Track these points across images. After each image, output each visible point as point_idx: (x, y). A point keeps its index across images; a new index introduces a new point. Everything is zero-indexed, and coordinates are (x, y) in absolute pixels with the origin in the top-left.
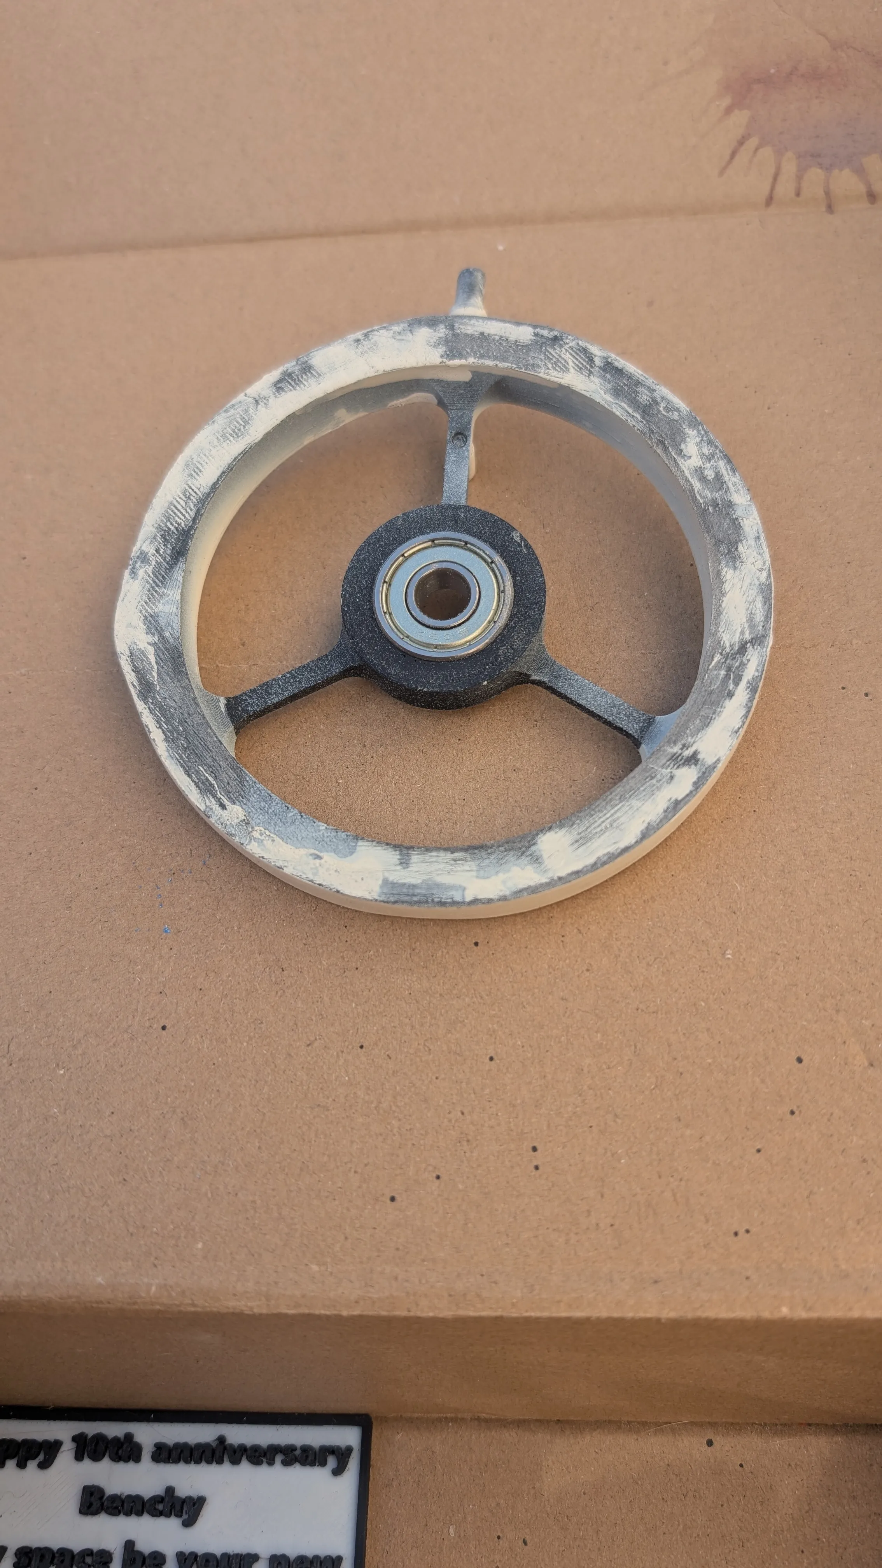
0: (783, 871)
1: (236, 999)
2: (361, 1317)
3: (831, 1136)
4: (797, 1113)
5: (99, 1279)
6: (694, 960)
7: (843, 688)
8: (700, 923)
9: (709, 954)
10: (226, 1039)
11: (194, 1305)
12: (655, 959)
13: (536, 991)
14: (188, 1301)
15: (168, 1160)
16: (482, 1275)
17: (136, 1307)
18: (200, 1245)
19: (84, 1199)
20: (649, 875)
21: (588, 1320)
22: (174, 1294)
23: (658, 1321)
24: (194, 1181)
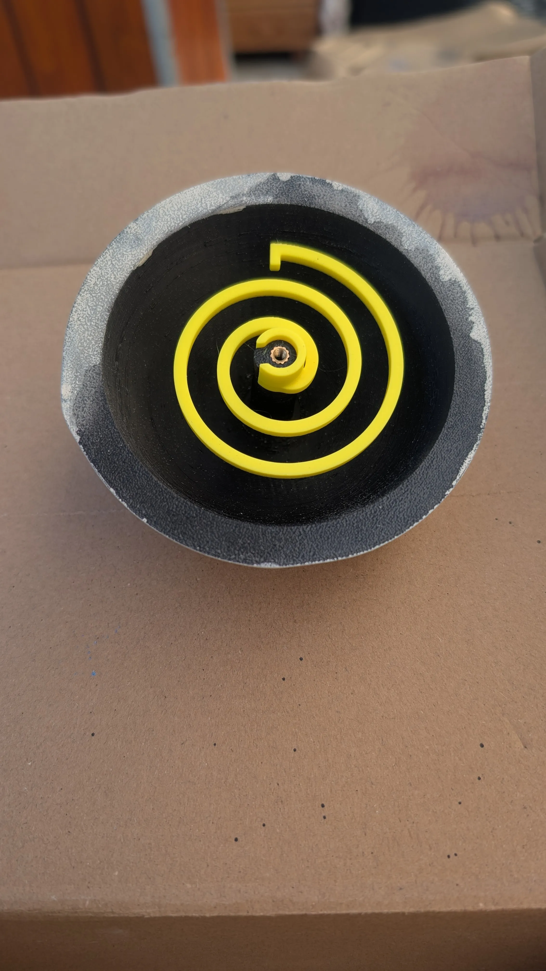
0: (466, 630)
1: (137, 716)
2: (218, 917)
3: (504, 792)
4: (482, 778)
5: (53, 897)
6: (416, 685)
7: (496, 519)
8: (419, 663)
9: (424, 682)
10: (132, 741)
11: (113, 913)
12: (393, 685)
13: (321, 707)
14: (109, 910)
15: (96, 818)
16: (293, 888)
17: (76, 915)
18: (117, 873)
19: (44, 845)
20: (387, 634)
21: (360, 914)
22: (100, 906)
23: (403, 914)
24: (112, 831)
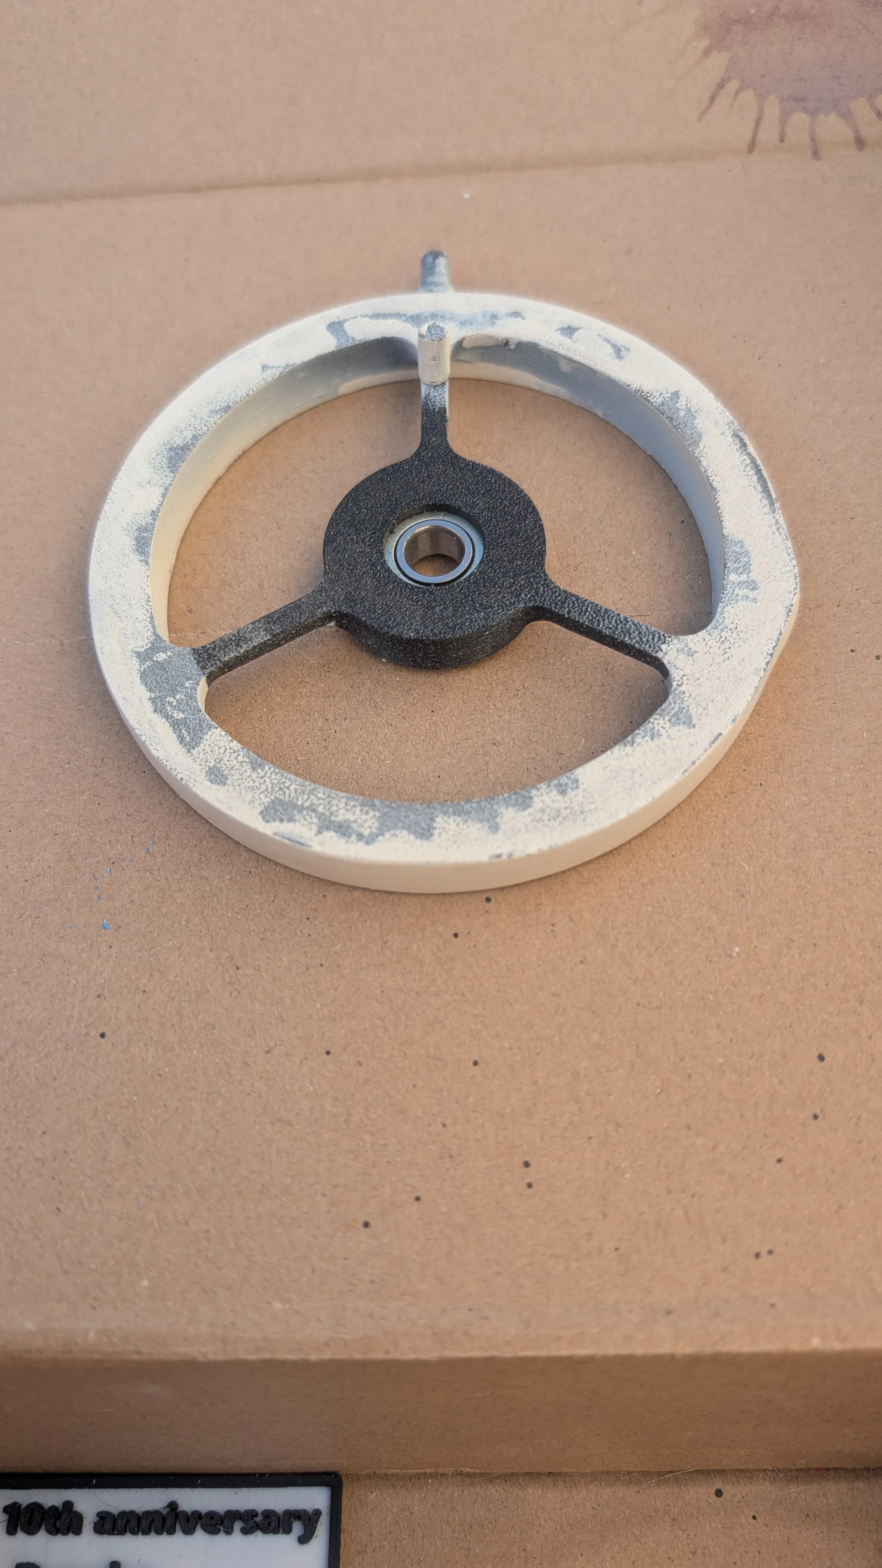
0: (795, 849)
1: (184, 1001)
2: (331, 1362)
3: (860, 1142)
4: (821, 1117)
7: (852, 651)
8: (706, 908)
10: (174, 1047)
11: (139, 1353)
13: (524, 986)
14: (131, 1348)
15: (108, 1185)
16: (470, 1310)
18: (145, 1283)
19: (11, 1232)
20: (647, 856)
21: (592, 1359)
22: (115, 1340)
23: (672, 1358)
24: (138, 1209)
